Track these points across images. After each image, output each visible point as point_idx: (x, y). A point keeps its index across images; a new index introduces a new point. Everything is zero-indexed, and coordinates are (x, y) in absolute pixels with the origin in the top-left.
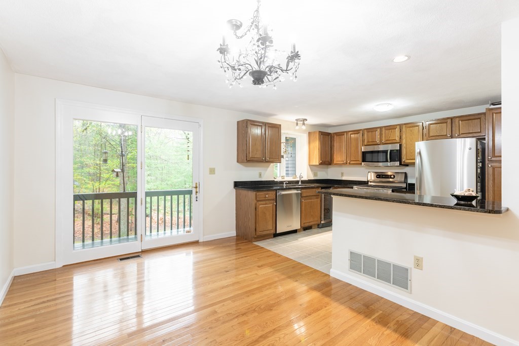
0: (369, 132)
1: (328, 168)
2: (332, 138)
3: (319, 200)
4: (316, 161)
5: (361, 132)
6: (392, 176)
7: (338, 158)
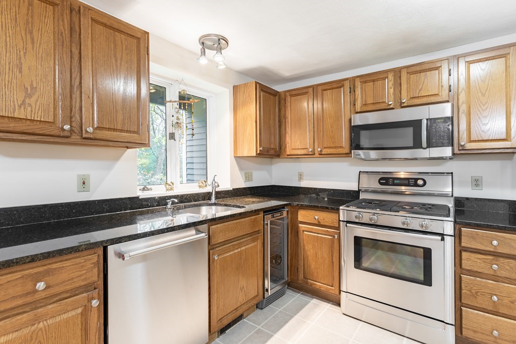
0: (365, 82)
1: (271, 164)
2: (282, 102)
3: (259, 243)
4: (250, 148)
5: (347, 84)
6: (420, 182)
7: (295, 141)
